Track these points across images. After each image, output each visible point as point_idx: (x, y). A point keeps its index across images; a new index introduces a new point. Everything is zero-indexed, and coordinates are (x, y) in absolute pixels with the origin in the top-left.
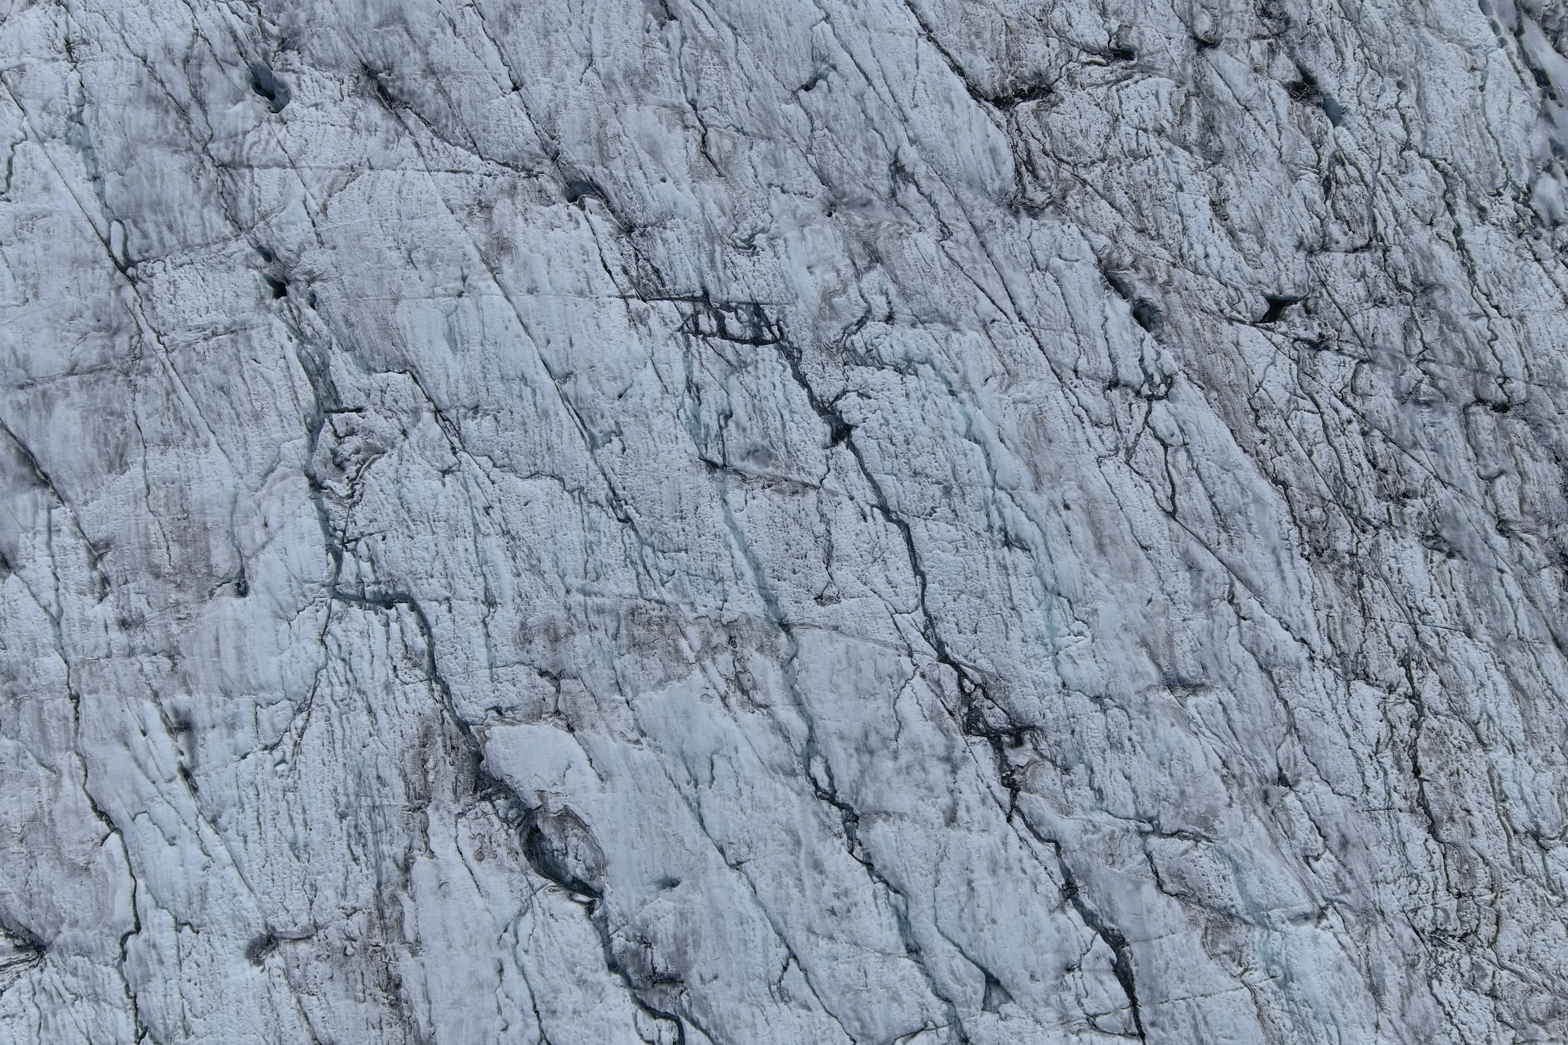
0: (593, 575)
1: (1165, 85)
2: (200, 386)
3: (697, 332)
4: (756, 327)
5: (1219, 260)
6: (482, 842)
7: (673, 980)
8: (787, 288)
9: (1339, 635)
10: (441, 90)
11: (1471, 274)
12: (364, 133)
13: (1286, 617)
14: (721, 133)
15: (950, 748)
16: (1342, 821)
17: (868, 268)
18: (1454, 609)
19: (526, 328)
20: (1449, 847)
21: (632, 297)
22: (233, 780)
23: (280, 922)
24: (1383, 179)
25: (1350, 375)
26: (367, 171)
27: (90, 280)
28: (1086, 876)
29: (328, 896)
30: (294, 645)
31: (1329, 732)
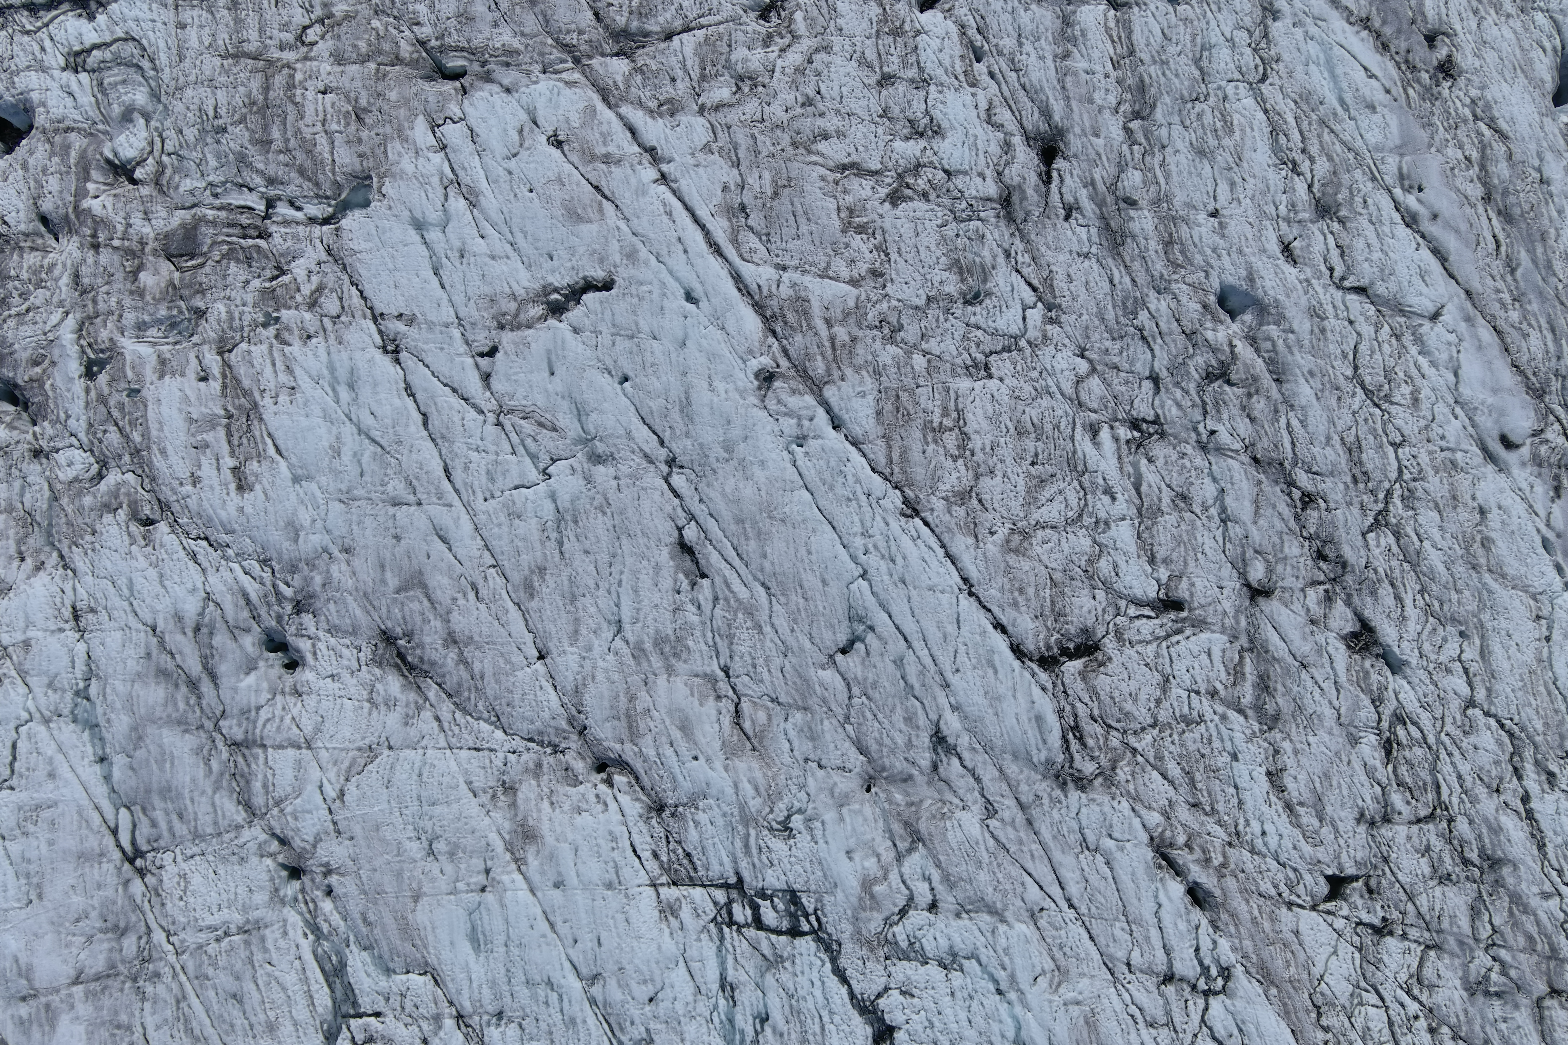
1: (1217, 641)
2: (212, 993)
3: (731, 923)
4: (793, 916)
5: (1277, 838)
8: (825, 876)
10: (463, 660)
11: (1541, 846)
12: (383, 708)
14: (755, 703)
17: (911, 850)
19: (552, 926)
21: (662, 885)
24: (1446, 740)
25: (1415, 965)
26: (386, 752)
27: (97, 877)
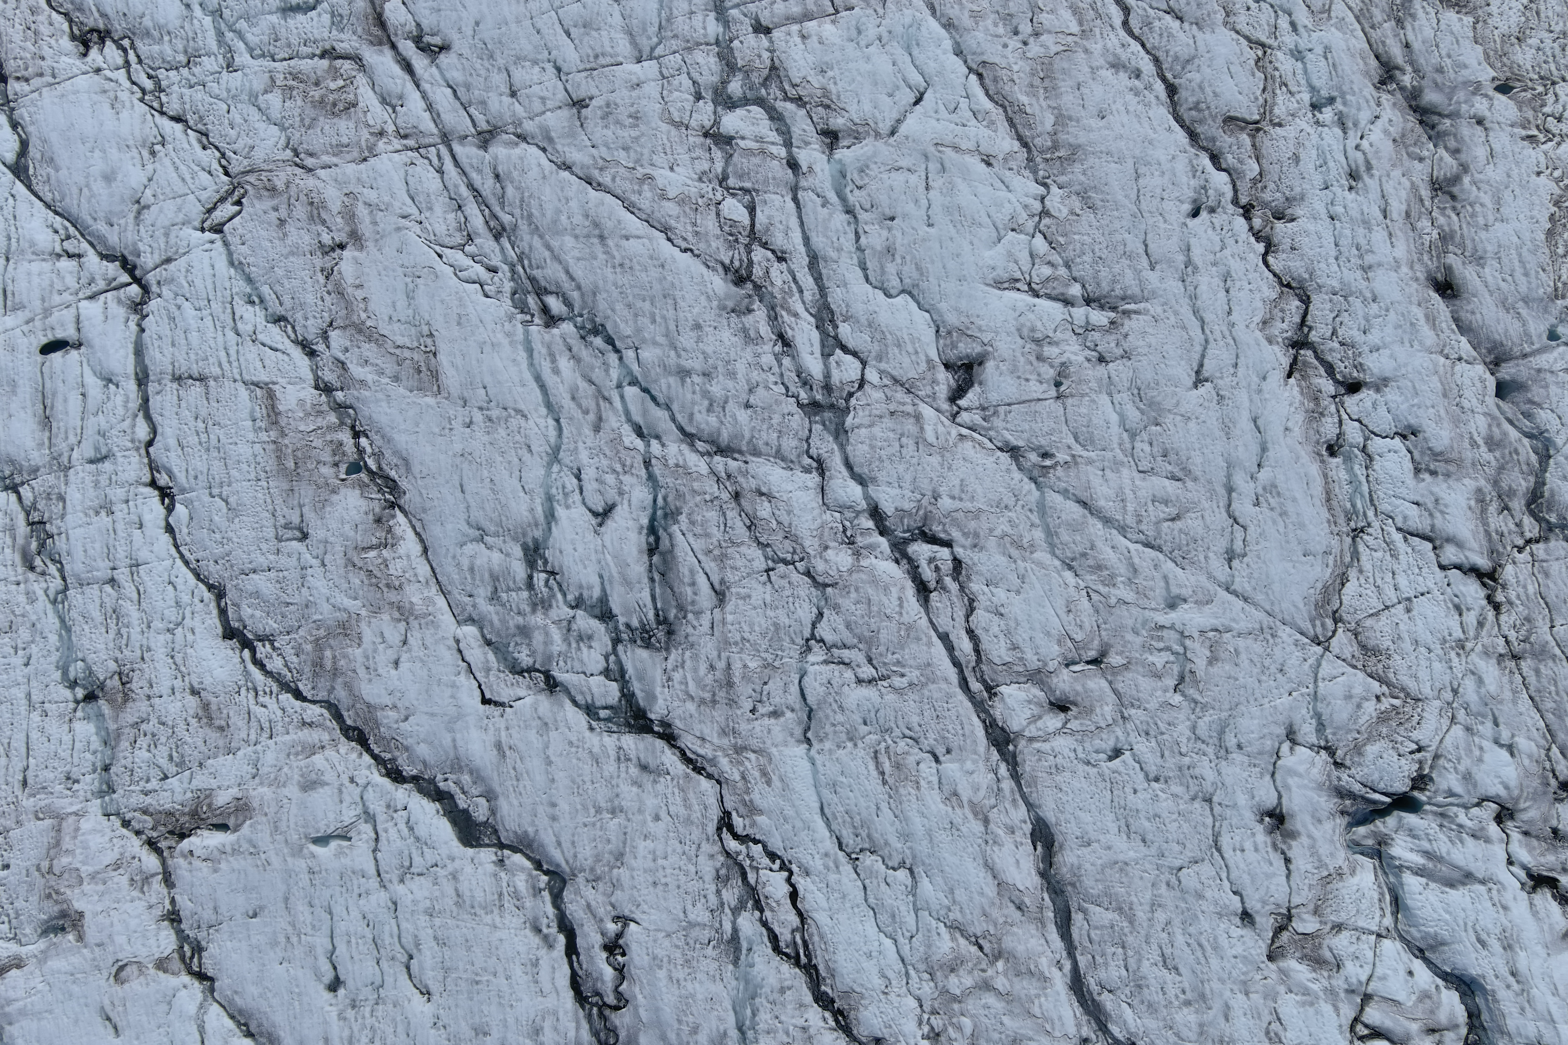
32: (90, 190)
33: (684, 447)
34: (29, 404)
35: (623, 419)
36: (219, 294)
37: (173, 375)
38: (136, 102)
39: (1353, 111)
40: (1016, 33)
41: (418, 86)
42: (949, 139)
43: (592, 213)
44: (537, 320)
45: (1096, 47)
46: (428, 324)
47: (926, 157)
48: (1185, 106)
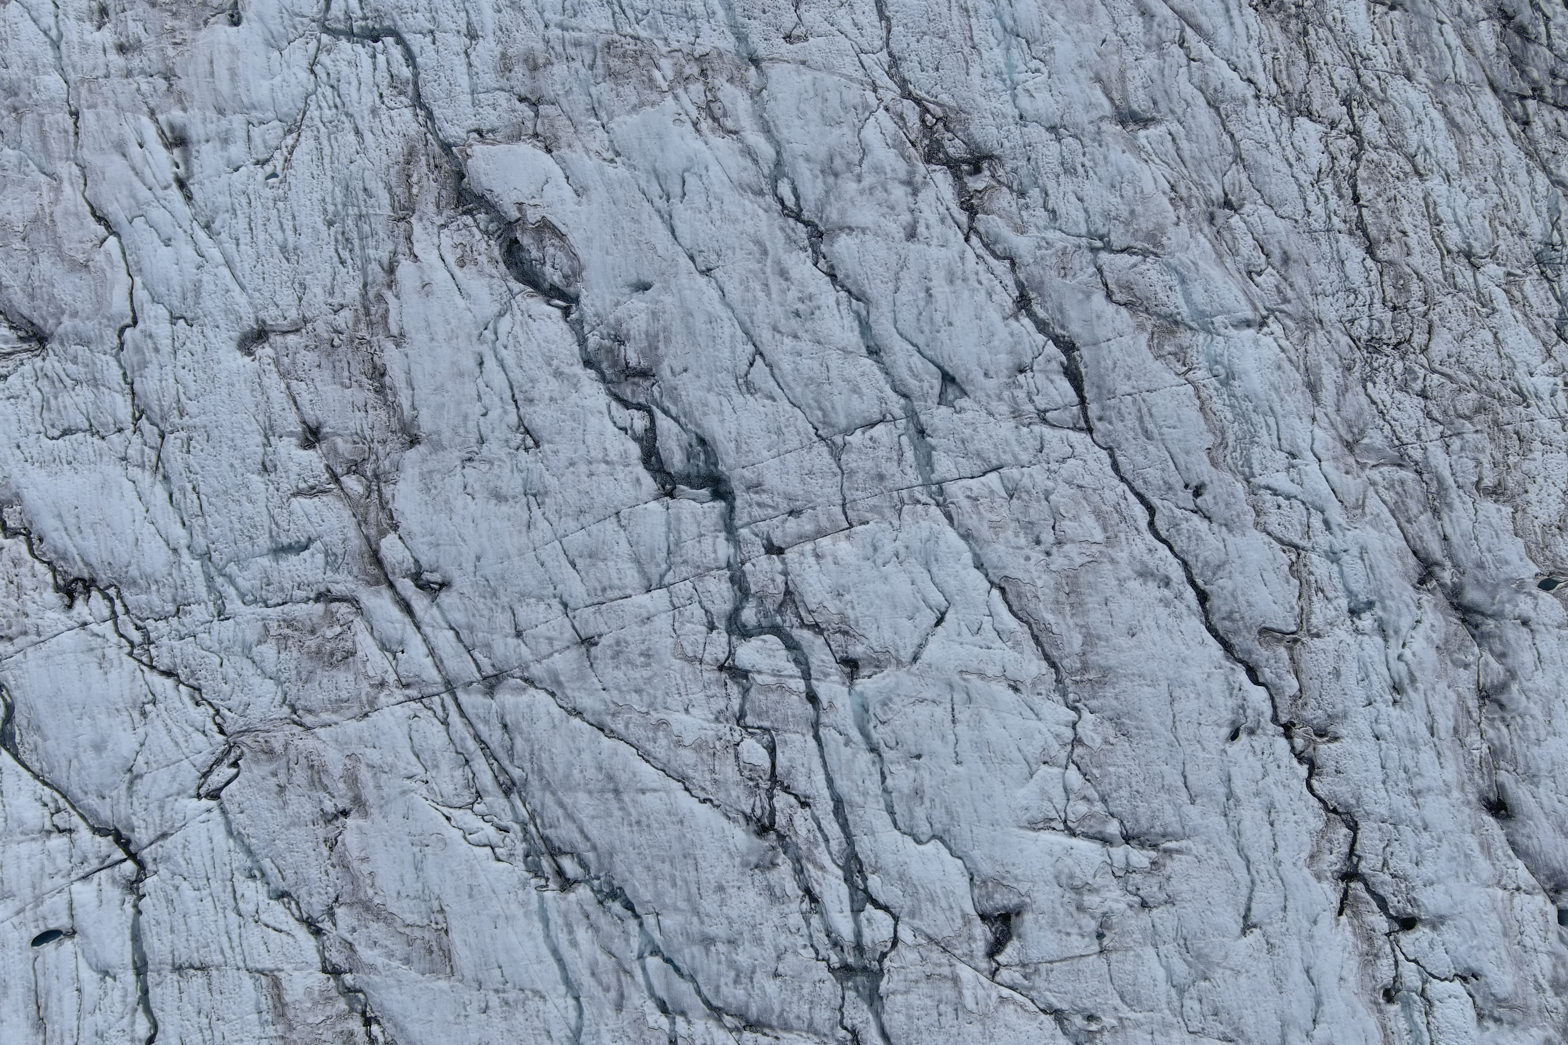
0: (570, 12)
6: (464, 251)
7: (645, 374)
9: (1284, 75)
13: (1233, 58)
15: (912, 173)
16: (1284, 239)
18: (1394, 55)
20: (1385, 265)
22: (226, 189)
23: (270, 315)
28: (1039, 288)
29: (317, 294)
30: (285, 70)
31: (1274, 161)
32: (80, 761)
33: (712, 1024)
34: (21, 1006)
35: (646, 994)
36: (218, 871)
37: (173, 965)
38: (125, 658)
39: (1394, 617)
40: (1038, 542)
41: (419, 628)
42: (974, 665)
43: (605, 764)
44: (552, 885)
45: (1122, 556)
46: (438, 898)
47: (951, 686)
48: (1217, 616)
